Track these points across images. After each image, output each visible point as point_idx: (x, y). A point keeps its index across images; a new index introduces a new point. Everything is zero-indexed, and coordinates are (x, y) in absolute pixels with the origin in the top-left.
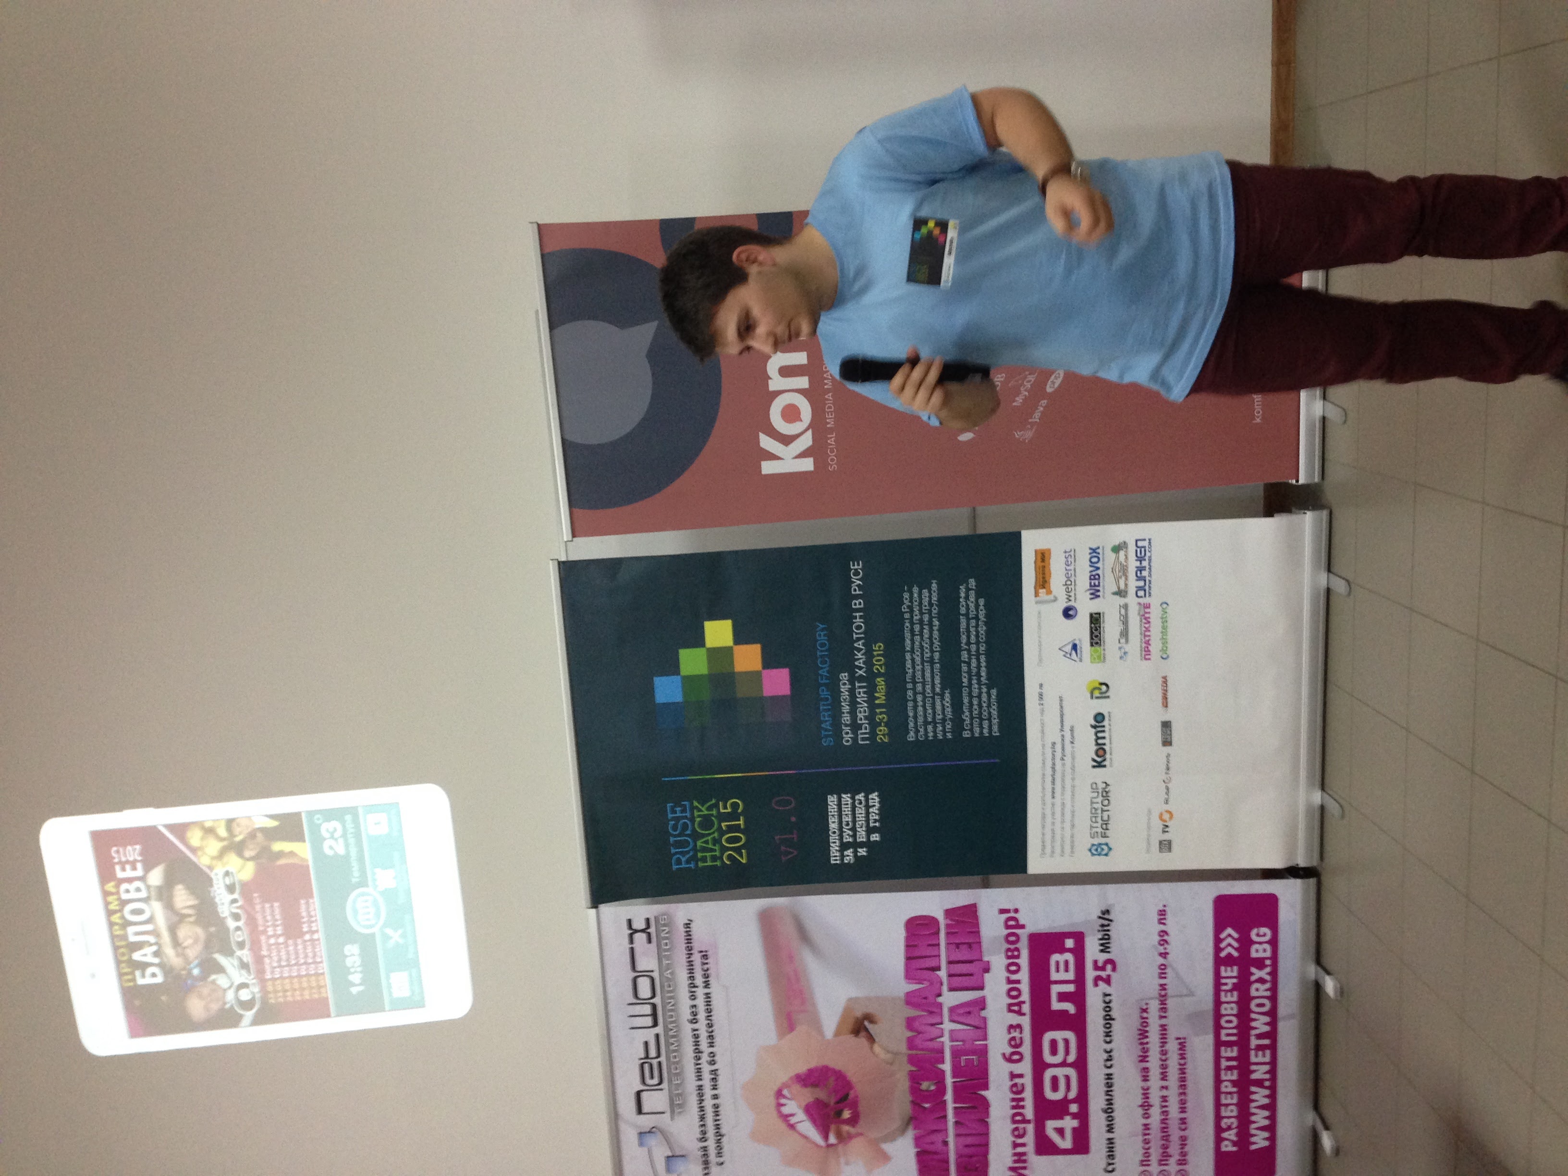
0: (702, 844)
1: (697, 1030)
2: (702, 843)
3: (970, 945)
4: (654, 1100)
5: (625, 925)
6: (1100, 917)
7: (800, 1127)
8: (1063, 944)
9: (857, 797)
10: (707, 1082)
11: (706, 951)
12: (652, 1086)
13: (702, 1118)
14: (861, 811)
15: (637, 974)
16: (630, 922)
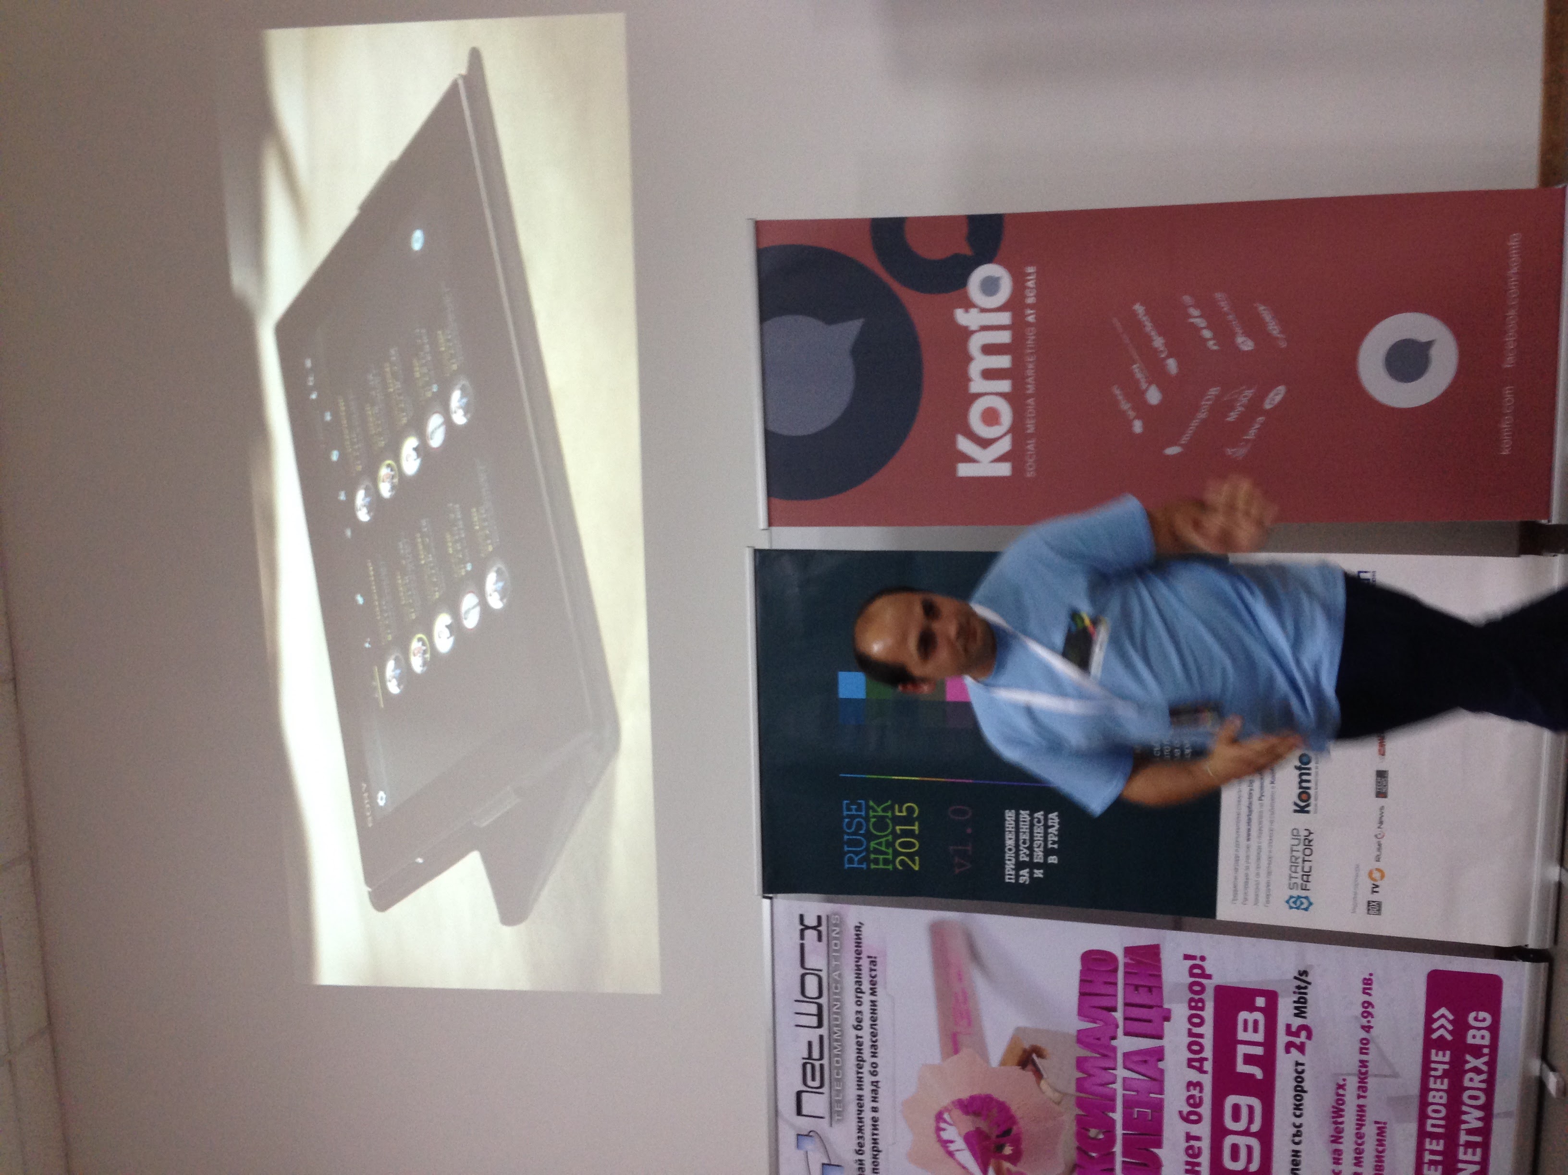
0: (877, 846)
1: (861, 1037)
2: (877, 844)
3: (1150, 989)
4: (814, 1103)
5: (797, 920)
6: (1296, 978)
7: (958, 1155)
8: (1254, 1001)
9: (1036, 815)
10: (867, 1092)
11: (875, 958)
12: (812, 1088)
13: (860, 1129)
14: (1039, 830)
15: (805, 971)
16: (802, 917)
